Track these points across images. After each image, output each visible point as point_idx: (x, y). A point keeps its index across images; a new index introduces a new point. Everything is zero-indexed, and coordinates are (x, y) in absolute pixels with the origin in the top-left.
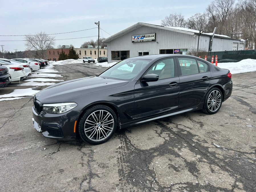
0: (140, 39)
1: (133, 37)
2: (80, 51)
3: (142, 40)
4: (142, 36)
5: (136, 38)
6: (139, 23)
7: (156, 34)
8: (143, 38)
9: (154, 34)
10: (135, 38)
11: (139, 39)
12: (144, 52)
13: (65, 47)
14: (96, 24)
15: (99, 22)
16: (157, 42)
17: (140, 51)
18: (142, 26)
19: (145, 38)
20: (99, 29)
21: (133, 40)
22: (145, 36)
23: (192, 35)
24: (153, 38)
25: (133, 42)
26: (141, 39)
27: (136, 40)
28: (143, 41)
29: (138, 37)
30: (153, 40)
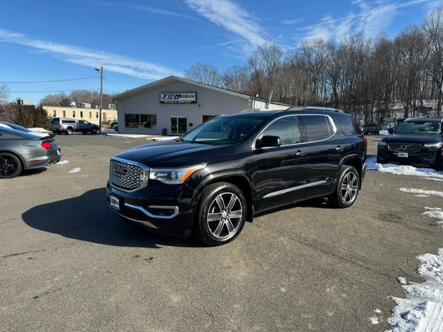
0: (173, 99)
1: (162, 96)
2: (55, 111)
3: (176, 100)
4: (177, 96)
5: (167, 97)
6: (172, 76)
7: (196, 93)
8: (178, 98)
9: (194, 94)
10: (165, 97)
11: (171, 98)
12: (179, 118)
13: (23, 103)
14: (97, 71)
15: (102, 68)
16: (199, 106)
17: (174, 117)
18: (176, 82)
19: (180, 99)
20: (102, 78)
21: (162, 99)
22: (180, 96)
23: (246, 99)
24: (193, 99)
25: (162, 102)
26: (175, 98)
27: (166, 99)
28: (178, 102)
29: (170, 96)
30: (192, 102)
